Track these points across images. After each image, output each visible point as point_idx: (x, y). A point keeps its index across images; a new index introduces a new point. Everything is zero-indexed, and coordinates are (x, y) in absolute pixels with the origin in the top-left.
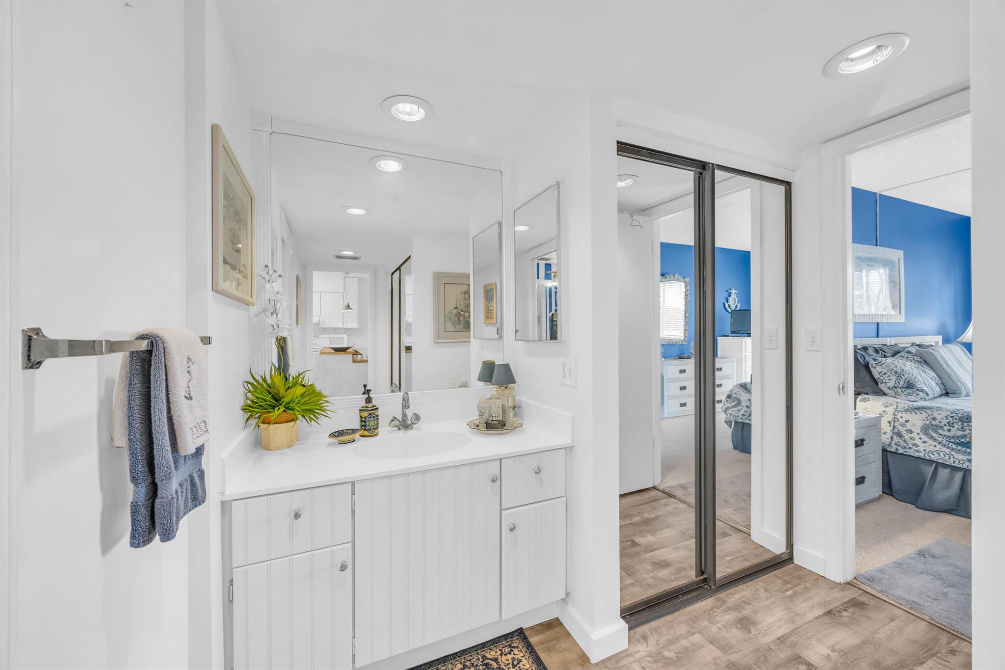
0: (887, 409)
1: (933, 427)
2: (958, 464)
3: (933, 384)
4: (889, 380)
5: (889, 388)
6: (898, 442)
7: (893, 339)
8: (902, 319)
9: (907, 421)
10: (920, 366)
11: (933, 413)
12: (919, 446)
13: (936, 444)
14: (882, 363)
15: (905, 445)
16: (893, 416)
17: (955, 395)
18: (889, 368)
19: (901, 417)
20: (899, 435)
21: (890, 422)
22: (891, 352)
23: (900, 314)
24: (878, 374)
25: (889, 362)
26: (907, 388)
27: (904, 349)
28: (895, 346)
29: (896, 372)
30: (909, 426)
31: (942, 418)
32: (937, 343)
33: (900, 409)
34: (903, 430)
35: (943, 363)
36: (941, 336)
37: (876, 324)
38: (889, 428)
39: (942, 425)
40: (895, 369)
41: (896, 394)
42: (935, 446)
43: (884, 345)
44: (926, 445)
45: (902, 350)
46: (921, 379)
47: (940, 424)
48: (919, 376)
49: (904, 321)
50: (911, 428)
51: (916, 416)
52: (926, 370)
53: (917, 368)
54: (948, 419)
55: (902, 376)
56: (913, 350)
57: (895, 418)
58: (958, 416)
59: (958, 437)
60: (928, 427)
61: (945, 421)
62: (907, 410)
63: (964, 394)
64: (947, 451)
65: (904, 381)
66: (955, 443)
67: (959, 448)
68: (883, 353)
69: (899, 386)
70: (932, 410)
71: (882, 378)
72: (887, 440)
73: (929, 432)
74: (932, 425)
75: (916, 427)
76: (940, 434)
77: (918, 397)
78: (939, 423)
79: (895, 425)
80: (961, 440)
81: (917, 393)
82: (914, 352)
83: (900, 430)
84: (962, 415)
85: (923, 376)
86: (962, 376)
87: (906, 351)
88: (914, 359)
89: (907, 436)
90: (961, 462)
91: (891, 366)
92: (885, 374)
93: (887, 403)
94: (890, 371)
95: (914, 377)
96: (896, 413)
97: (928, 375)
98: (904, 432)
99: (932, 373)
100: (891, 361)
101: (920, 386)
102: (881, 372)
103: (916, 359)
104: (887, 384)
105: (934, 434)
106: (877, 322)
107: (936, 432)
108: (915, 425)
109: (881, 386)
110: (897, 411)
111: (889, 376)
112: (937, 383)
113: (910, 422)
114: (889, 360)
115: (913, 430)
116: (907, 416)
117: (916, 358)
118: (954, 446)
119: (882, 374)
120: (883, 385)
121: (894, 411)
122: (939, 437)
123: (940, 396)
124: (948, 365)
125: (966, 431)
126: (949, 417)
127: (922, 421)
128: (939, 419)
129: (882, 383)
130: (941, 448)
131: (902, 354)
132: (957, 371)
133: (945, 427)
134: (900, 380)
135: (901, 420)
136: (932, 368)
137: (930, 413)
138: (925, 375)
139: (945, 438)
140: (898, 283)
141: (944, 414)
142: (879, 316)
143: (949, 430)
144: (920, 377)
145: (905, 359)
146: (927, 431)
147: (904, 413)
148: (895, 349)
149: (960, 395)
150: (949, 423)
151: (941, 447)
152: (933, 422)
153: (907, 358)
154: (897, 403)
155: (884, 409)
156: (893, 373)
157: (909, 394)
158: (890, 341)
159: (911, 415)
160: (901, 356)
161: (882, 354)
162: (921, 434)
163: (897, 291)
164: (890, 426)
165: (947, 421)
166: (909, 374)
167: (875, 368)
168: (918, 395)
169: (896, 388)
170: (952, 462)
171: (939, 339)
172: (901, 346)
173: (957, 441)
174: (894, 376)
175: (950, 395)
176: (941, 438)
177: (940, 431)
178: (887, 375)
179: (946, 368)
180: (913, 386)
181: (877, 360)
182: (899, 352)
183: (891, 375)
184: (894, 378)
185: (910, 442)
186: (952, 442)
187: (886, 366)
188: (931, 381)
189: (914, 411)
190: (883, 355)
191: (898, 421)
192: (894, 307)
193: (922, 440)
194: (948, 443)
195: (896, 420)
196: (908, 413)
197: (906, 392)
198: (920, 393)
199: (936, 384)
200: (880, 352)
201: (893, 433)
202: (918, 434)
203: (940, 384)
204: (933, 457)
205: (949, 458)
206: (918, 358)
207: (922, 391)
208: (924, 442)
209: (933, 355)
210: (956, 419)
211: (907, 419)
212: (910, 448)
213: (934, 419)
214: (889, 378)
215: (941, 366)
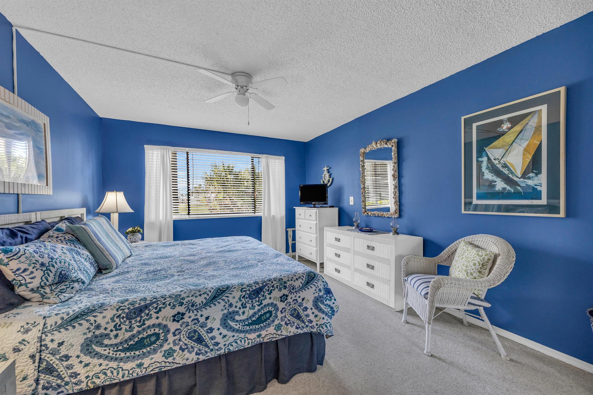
0: (26, 337)
1: (97, 340)
2: (127, 377)
3: (88, 265)
4: (32, 278)
5: (32, 290)
6: (48, 382)
7: (38, 213)
8: (49, 191)
9: (61, 344)
10: (73, 247)
11: (96, 319)
12: (79, 374)
13: (101, 361)
14: (19, 255)
15: (59, 382)
16: (39, 344)
17: (108, 271)
18: (30, 261)
19: (52, 341)
20: (50, 370)
21: (32, 357)
22: (36, 231)
23: (47, 185)
24: (13, 274)
25: (31, 250)
26: (59, 283)
27: (52, 225)
28: (43, 222)
29: (42, 264)
30: (63, 351)
31: (108, 323)
32: (82, 214)
33: (49, 328)
34: (54, 360)
35: (95, 238)
36: (85, 209)
37: (16, 196)
38: (32, 367)
39: (108, 331)
40: (41, 260)
41: (43, 296)
42: (100, 365)
43: (27, 223)
44: (88, 368)
45: (49, 227)
46: (75, 265)
47: (106, 332)
48: (72, 262)
49: (51, 194)
50: (66, 353)
51: (74, 331)
52: (79, 250)
53: (70, 250)
54: (114, 321)
55: (51, 268)
56: (63, 226)
57: (41, 346)
58: (125, 313)
59: (126, 341)
60: (91, 341)
61: (111, 326)
62: (61, 326)
63: (115, 267)
64: (114, 364)
65: (55, 275)
66: (124, 350)
67: (128, 354)
68: (24, 235)
69: (48, 283)
70: (94, 314)
71: (20, 278)
72: (29, 389)
73: (92, 349)
74: (96, 337)
75: (74, 348)
76: (106, 346)
77: (72, 290)
78: (104, 331)
79: (42, 357)
80: (130, 343)
81: (71, 286)
82: (64, 229)
83: (51, 362)
84: (129, 309)
85: (77, 260)
86: (111, 249)
87: (55, 228)
88: (65, 238)
89: (61, 368)
90: (131, 372)
91: (34, 257)
92: (25, 270)
93: (28, 323)
94: (33, 265)
95: (67, 264)
96: (44, 336)
97: (82, 256)
98: (57, 362)
99: (86, 253)
100: (35, 248)
101: (74, 275)
102: (18, 270)
103: (67, 238)
104: (29, 285)
105: (98, 349)
106: (16, 192)
107: (101, 344)
108: (73, 346)
109: (21, 291)
110: (45, 333)
111: (32, 272)
112: (91, 263)
113: (65, 344)
114: (31, 248)
115: (70, 355)
116: (58, 337)
117: (67, 236)
118: (123, 355)
119: (21, 271)
120: (23, 288)
121: (40, 335)
122: (105, 350)
123: (95, 276)
124: (99, 240)
125: (135, 330)
126: (115, 319)
127: (82, 336)
128: (103, 325)
129: (21, 285)
130: (107, 365)
131: (51, 233)
132: (107, 244)
133: (111, 333)
134: (49, 275)
135: (51, 346)
136: (85, 246)
137: (92, 319)
138: (79, 257)
139: (112, 349)
140: (45, 151)
141: (109, 314)
142: (19, 186)
143: (116, 336)
144: (74, 263)
145: (55, 240)
146: (90, 348)
147: (55, 332)
148: (42, 227)
149: (111, 269)
150: (115, 326)
151: (108, 363)
152: (98, 332)
153: (57, 237)
154: (44, 318)
155: (21, 337)
156: (38, 266)
157: (62, 292)
158: (34, 217)
159: (66, 332)
160: (49, 236)
161: (22, 237)
162: (82, 355)
163: (43, 160)
164: (34, 363)
165: (114, 324)
166: (60, 263)
167: (7, 265)
168: (72, 288)
169: (42, 287)
170: (121, 377)
171: (84, 210)
172: (48, 221)
173: (125, 346)
174: (39, 271)
175: (104, 272)
176: (108, 351)
177: (106, 342)
178: (28, 273)
179: (99, 243)
180: (66, 279)
181: (11, 251)
182: (47, 230)
183: (34, 270)
184: (39, 274)
185: (65, 374)
186: (120, 350)
187: (26, 257)
188: (85, 263)
189: (70, 325)
190: (24, 238)
191: (47, 348)
192: (40, 176)
193: (83, 364)
194: (115, 353)
195: (43, 348)
196: (62, 330)
197: (58, 290)
198: (76, 285)
199: (90, 265)
200: (20, 234)
201: (39, 372)
202: (78, 357)
203: (94, 263)
204: (98, 382)
205: (118, 374)
206: (70, 236)
207: (77, 281)
208: (87, 365)
209: (85, 230)
210: (123, 318)
211: (61, 341)
212: (67, 384)
213: (98, 327)
214: (31, 276)
215: (93, 242)
